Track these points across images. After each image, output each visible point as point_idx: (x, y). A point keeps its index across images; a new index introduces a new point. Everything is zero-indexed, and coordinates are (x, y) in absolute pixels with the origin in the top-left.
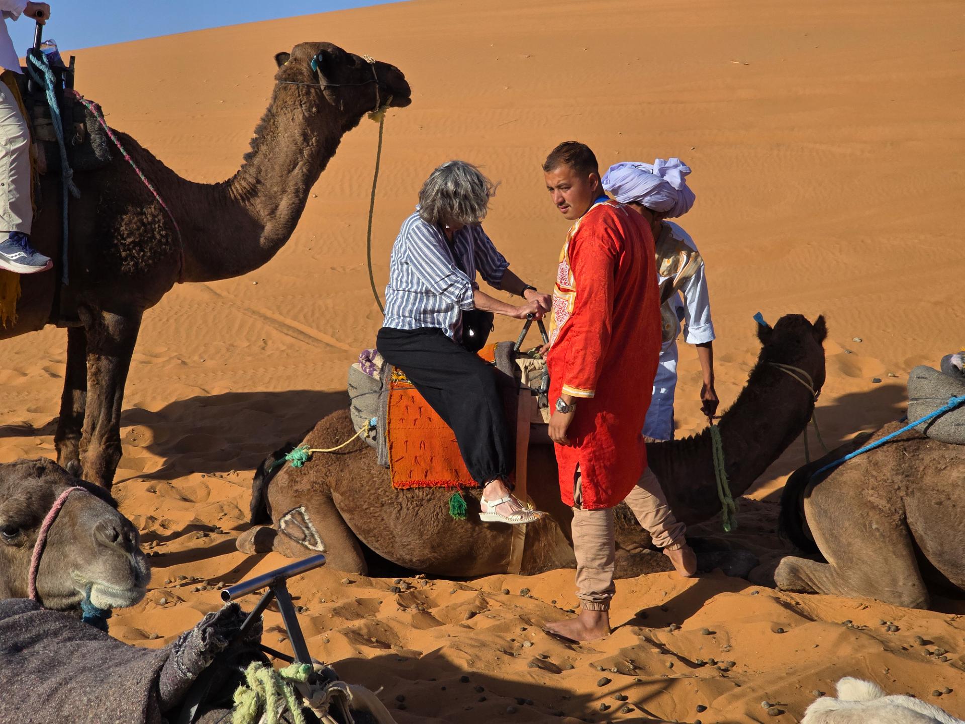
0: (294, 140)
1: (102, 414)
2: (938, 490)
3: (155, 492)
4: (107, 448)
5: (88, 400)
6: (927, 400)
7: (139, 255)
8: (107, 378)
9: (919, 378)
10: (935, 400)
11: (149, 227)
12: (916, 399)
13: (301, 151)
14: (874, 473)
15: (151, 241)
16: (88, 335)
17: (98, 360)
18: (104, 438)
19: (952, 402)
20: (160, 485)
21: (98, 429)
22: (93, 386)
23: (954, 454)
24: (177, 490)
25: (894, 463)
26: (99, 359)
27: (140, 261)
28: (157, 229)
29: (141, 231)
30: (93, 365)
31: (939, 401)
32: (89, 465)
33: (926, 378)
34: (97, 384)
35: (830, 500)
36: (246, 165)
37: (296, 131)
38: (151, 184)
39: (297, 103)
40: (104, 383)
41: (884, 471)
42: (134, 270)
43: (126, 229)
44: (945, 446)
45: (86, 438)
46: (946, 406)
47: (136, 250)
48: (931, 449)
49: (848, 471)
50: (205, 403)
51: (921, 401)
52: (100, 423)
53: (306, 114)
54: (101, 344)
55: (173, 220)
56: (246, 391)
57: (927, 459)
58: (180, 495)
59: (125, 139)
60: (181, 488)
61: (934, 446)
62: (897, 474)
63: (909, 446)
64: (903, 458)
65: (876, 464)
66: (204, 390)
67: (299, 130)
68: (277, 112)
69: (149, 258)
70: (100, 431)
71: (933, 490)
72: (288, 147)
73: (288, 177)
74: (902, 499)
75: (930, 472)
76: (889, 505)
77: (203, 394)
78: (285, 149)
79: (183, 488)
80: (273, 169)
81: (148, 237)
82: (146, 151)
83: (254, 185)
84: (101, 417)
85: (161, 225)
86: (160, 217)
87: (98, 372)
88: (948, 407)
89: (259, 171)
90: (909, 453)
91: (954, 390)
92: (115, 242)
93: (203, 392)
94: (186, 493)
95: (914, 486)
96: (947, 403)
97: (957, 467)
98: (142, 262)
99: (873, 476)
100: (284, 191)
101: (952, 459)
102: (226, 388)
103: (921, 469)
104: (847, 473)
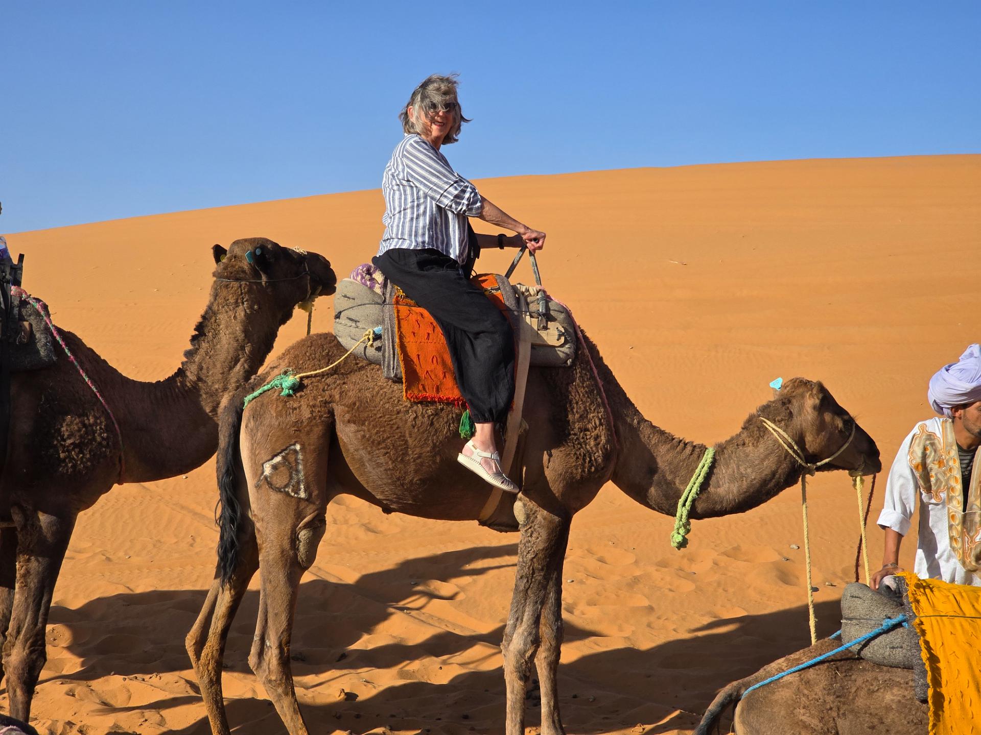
0: (235, 337)
1: (28, 617)
2: (871, 714)
3: (73, 695)
4: (31, 652)
5: (16, 602)
6: (862, 621)
7: (78, 457)
8: (36, 581)
9: (853, 597)
10: (869, 622)
11: (90, 428)
12: (851, 619)
13: (242, 348)
14: (806, 692)
15: (91, 444)
16: (19, 536)
17: (28, 562)
18: (28, 643)
19: (886, 624)
20: (80, 688)
21: (23, 632)
22: (21, 588)
23: (887, 676)
24: (97, 694)
25: (826, 682)
26: (29, 560)
27: (79, 462)
28: (98, 431)
29: (82, 432)
30: (22, 567)
31: (873, 622)
32: (11, 670)
33: (860, 598)
34: (25, 586)
35: (762, 720)
36: (186, 362)
37: (238, 328)
38: (94, 385)
39: (239, 301)
40: (32, 585)
41: (816, 690)
42: (71, 472)
43: (67, 430)
44: (878, 668)
45: (10, 642)
46: (880, 628)
47: (75, 452)
48: (864, 669)
49: (780, 689)
50: (129, 600)
51: (854, 622)
52: (25, 627)
53: (248, 311)
54: (31, 546)
55: (115, 422)
56: (172, 589)
57: (860, 682)
58: (100, 698)
59: (71, 339)
60: (101, 692)
61: (867, 667)
62: (828, 694)
63: (842, 666)
64: (835, 677)
65: (808, 682)
66: (128, 588)
67: (241, 327)
68: (218, 310)
69: (88, 460)
70: (25, 636)
71: (865, 713)
72: (229, 344)
73: (229, 374)
74: (834, 719)
75: (862, 693)
76: (822, 725)
77: (128, 592)
78: (227, 346)
79: (103, 692)
80: (215, 365)
81: (89, 439)
82: (91, 350)
83: (195, 383)
84: (27, 620)
85: (103, 427)
86: (103, 419)
87: (27, 573)
88: (883, 629)
89: (201, 368)
90: (841, 673)
91: (888, 611)
92: (55, 443)
93: (127, 589)
94: (106, 697)
95: (846, 707)
96: (882, 625)
97: (891, 689)
98: (80, 464)
99: (804, 695)
100: (225, 389)
101: (886, 681)
102: (151, 586)
103: (853, 690)
104: (779, 691)
